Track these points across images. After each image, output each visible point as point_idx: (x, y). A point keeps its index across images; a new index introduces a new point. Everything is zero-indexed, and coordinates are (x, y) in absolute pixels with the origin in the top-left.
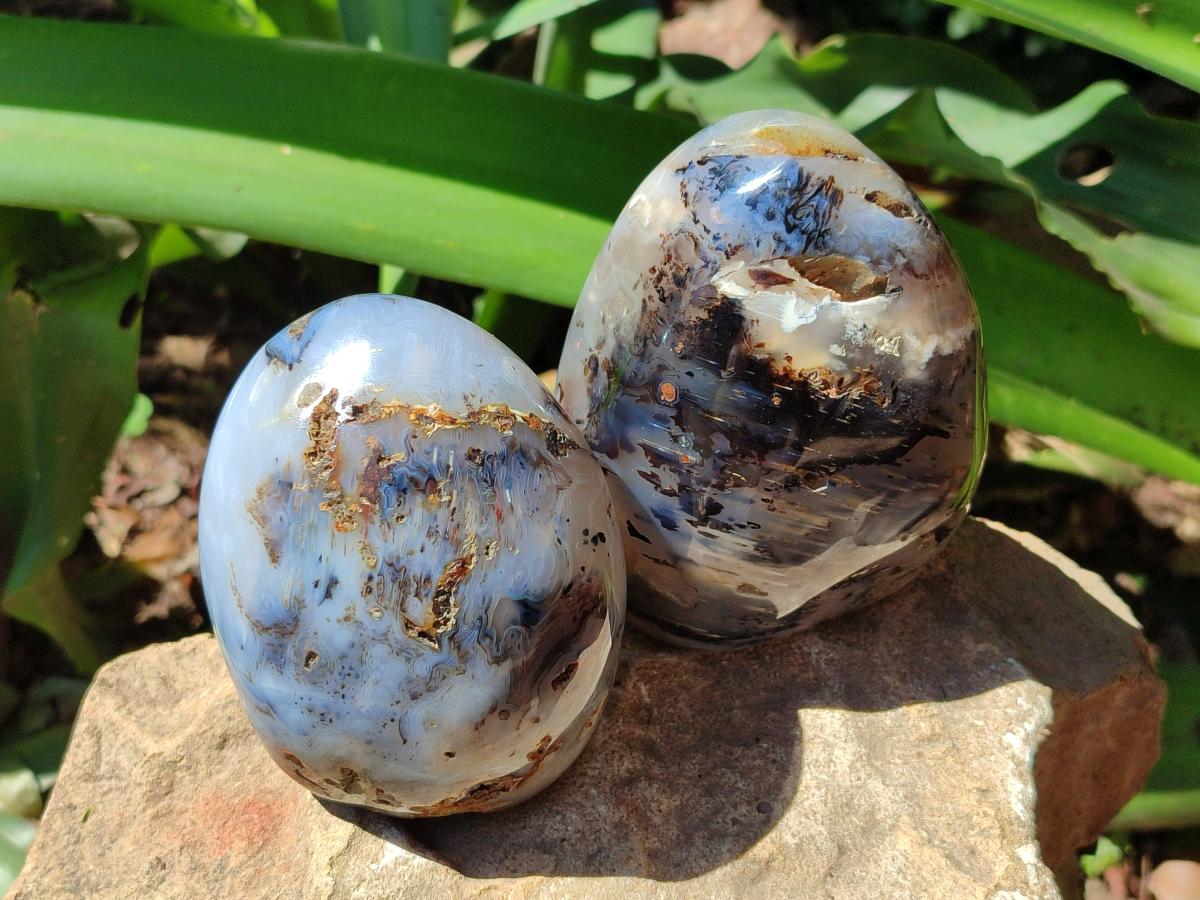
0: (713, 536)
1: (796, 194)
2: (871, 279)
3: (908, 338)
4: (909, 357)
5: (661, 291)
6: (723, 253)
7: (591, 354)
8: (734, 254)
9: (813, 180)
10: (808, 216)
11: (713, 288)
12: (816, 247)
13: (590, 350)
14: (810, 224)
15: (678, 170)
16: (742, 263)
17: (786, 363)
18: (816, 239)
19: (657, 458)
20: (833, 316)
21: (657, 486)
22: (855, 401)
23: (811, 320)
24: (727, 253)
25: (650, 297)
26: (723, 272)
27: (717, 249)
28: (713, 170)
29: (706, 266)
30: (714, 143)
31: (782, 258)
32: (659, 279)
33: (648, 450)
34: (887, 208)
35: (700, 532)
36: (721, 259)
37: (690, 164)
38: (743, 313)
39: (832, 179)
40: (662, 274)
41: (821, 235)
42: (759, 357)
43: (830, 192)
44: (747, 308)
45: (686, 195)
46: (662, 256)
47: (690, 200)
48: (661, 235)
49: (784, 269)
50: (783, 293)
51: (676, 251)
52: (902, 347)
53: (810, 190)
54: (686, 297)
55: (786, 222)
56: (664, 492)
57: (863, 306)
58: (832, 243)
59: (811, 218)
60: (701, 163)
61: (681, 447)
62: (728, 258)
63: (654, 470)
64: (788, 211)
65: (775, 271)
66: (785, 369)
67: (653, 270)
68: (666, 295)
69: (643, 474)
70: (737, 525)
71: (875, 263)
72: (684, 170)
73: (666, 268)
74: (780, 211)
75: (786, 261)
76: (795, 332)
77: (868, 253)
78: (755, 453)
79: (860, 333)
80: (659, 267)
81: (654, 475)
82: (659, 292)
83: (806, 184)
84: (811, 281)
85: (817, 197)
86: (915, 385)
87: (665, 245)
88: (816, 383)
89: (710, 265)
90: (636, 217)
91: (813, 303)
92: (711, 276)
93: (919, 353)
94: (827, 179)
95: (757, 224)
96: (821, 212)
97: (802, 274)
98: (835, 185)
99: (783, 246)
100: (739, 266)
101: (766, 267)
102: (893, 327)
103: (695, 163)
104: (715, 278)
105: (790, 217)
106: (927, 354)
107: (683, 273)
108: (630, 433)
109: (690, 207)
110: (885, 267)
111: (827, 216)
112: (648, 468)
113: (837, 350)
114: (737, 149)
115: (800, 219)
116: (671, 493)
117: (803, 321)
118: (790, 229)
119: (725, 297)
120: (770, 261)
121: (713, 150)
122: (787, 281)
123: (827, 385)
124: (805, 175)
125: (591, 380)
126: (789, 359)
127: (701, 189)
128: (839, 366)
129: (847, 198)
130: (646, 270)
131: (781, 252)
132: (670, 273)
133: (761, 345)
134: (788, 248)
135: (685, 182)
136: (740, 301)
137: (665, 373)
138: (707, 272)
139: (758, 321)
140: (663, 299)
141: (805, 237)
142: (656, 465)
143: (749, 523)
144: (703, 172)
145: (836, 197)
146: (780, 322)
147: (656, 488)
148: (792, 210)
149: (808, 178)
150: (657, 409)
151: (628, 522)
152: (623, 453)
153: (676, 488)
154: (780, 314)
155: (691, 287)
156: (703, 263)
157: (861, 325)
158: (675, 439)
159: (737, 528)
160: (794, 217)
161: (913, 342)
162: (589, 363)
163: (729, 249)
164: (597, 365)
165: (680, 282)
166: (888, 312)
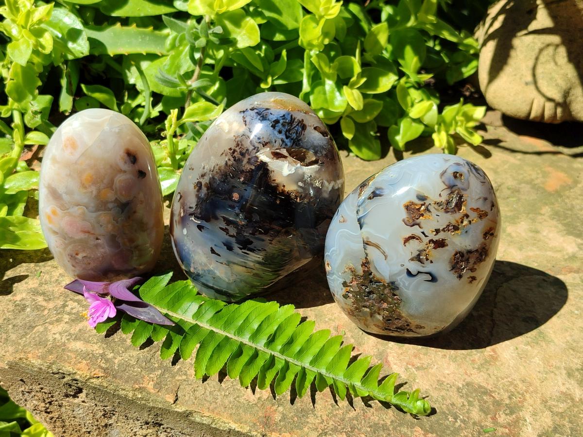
0: (248, 254)
1: (290, 125)
2: (314, 159)
3: (325, 182)
4: (324, 189)
5: (234, 157)
6: (261, 145)
7: (198, 181)
8: (266, 145)
9: (296, 120)
10: (294, 133)
11: (257, 158)
12: (296, 145)
13: (197, 179)
14: (294, 136)
15: (240, 112)
16: (269, 149)
17: (283, 188)
18: (297, 142)
19: (229, 222)
20: (300, 172)
21: (227, 233)
22: (305, 204)
23: (293, 172)
24: (263, 144)
25: (229, 160)
26: (261, 151)
27: (259, 143)
28: (257, 113)
29: (254, 149)
30: (256, 103)
31: (284, 148)
32: (233, 153)
33: (225, 219)
34: (320, 132)
35: (242, 252)
36: (261, 147)
37: (246, 110)
38: (268, 168)
39: (303, 120)
40: (234, 151)
41: (298, 141)
42: (273, 185)
43: (302, 125)
44: (270, 166)
45: (245, 121)
46: (235, 144)
47: (247, 123)
48: (234, 136)
49: (284, 152)
50: (283, 161)
51: (241, 142)
52: (322, 184)
53: (295, 124)
54: (245, 161)
55: (286, 135)
56: (230, 236)
57: (311, 168)
58: (301, 144)
59: (295, 134)
60: (252, 109)
61: (239, 218)
62: (264, 147)
63: (226, 227)
64: (287, 131)
65: (281, 153)
66: (282, 190)
67: (230, 149)
68: (237, 159)
69: (221, 229)
70: (257, 249)
71: (316, 153)
72: (244, 112)
73: (237, 149)
74: (284, 130)
75: (285, 149)
76: (286, 177)
77: (314, 149)
78: (268, 222)
79: (309, 178)
80: (233, 148)
81: (226, 229)
82: (233, 157)
83: (293, 122)
84: (293, 157)
85: (297, 127)
86: (325, 199)
87: (236, 140)
88: (293, 195)
89: (256, 149)
90: (221, 128)
91: (293, 166)
92: (256, 153)
93: (327, 188)
94: (301, 120)
95: (275, 134)
96: (298, 132)
97: (290, 155)
98: (304, 123)
99: (284, 144)
100: (267, 150)
101: (278, 151)
102: (320, 177)
103: (249, 109)
104: (258, 153)
105: (287, 133)
106: (330, 188)
107: (244, 151)
108: (217, 212)
109: (248, 126)
110: (319, 155)
111: (300, 134)
112: (224, 226)
113: (300, 184)
114: (266, 106)
115: (291, 134)
116: (232, 236)
117: (290, 172)
118: (287, 137)
119: (262, 161)
120: (280, 149)
121: (256, 105)
122: (285, 157)
123: (296, 197)
124: (293, 118)
125: (198, 191)
126: (284, 186)
127: (252, 119)
128: (300, 190)
129: (308, 128)
130: (227, 149)
131: (283, 146)
132: (239, 151)
133: (274, 180)
134: (286, 145)
135: (245, 117)
136: (267, 163)
137: (235, 189)
138: (255, 151)
139: (274, 171)
140: (235, 160)
141: (292, 141)
142: (228, 225)
143: (262, 249)
144: (253, 113)
145: (304, 127)
146: (282, 172)
147: (227, 234)
148: (288, 131)
149: (295, 119)
150: (231, 203)
151: (211, 248)
152: (213, 220)
153: (235, 234)
154: (282, 169)
155: (247, 157)
156: (253, 148)
157: (310, 176)
158: (238, 215)
159: (257, 251)
160: (289, 133)
161: (326, 183)
162: (197, 184)
163: (264, 143)
164: (201, 185)
165: (243, 154)
166: (319, 171)
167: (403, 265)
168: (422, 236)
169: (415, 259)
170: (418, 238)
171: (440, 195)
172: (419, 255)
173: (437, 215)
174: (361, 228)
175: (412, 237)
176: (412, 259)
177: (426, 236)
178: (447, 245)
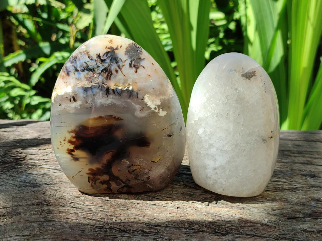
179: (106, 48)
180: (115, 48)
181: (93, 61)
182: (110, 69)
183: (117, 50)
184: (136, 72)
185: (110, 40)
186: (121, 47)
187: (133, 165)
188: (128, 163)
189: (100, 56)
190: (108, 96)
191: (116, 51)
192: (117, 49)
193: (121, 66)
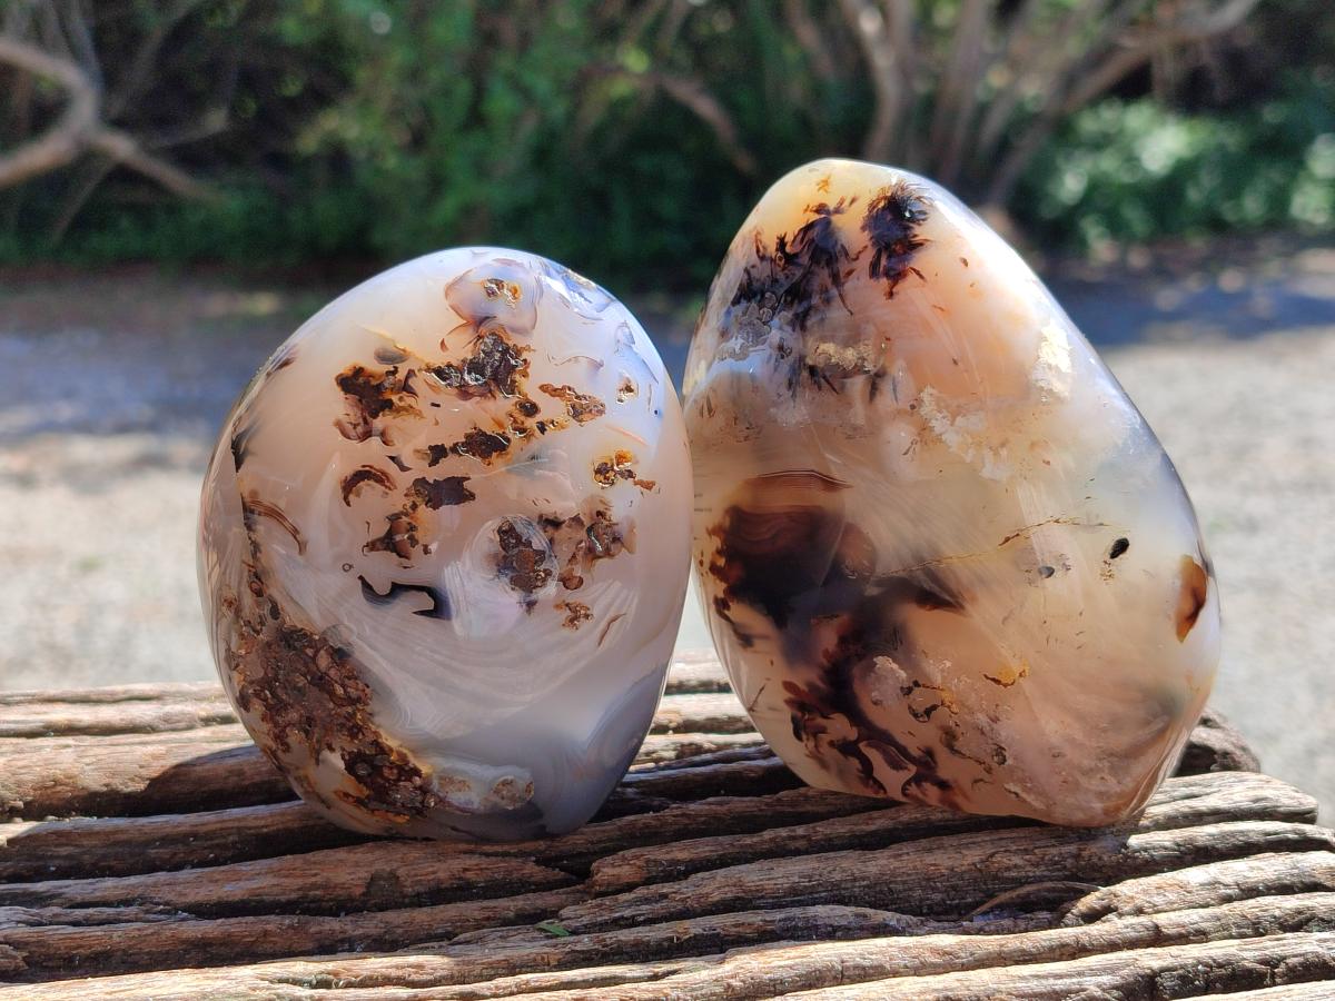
167: (351, 567)
168: (392, 469)
169: (378, 545)
170: (381, 478)
171: (443, 343)
172: (390, 534)
173: (433, 405)
174: (238, 468)
175: (363, 475)
176: (372, 546)
177: (403, 469)
178: (472, 496)
179: (806, 210)
180: (832, 206)
181: (765, 263)
182: (805, 290)
183: (838, 215)
184: (891, 295)
185: (823, 178)
186: (853, 201)
187: (916, 684)
188: (903, 674)
189: (786, 240)
190: (794, 392)
191: (835, 219)
192: (838, 211)
193: (842, 275)
